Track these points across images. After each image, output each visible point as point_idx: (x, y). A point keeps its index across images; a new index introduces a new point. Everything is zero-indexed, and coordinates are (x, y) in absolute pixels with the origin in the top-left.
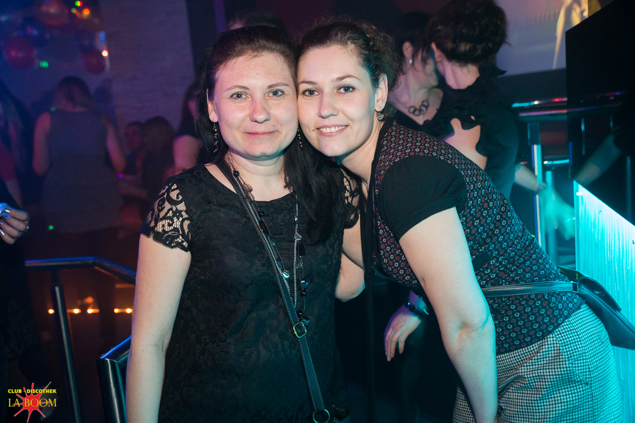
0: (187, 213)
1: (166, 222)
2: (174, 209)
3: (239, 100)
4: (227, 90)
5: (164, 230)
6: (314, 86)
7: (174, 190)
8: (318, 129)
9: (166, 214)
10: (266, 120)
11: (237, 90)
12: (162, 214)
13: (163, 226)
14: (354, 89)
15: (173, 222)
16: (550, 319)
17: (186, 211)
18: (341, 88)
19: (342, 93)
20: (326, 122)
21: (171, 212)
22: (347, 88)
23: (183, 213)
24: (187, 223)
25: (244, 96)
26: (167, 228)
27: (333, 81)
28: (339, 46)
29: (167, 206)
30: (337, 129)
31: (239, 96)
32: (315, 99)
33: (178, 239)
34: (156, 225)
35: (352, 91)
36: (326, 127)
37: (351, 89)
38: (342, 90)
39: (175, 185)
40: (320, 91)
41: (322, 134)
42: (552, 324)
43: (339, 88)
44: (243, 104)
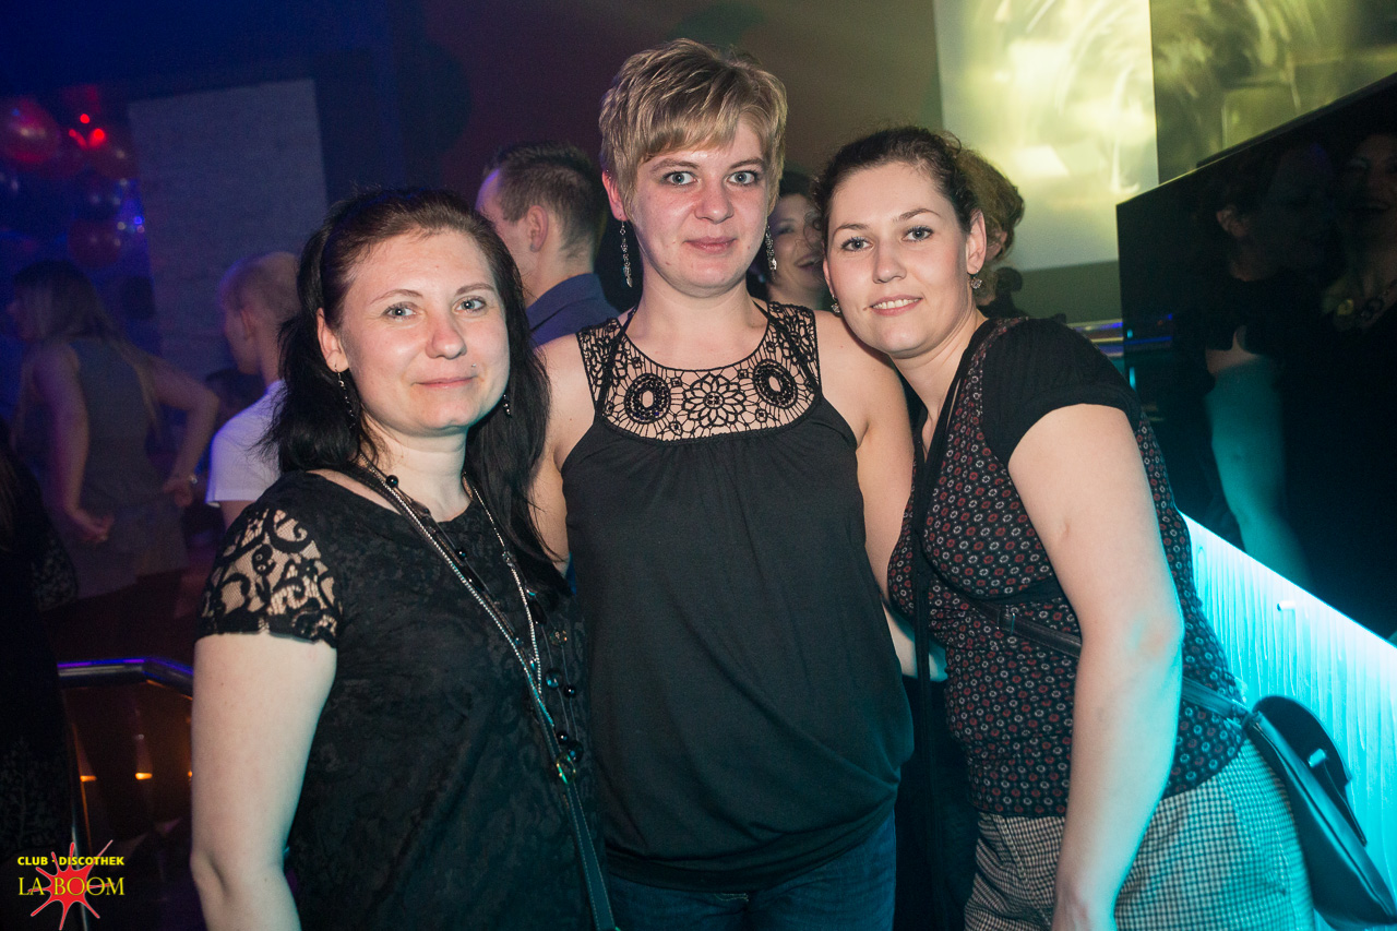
0: (325, 564)
1: (289, 591)
2: (298, 560)
3: (399, 320)
4: (376, 299)
5: (289, 609)
6: (864, 231)
7: (281, 522)
8: (872, 307)
9: (284, 574)
10: (459, 354)
11: (397, 300)
12: (274, 579)
13: (285, 600)
14: (931, 231)
15: (303, 588)
16: (1213, 746)
17: (322, 560)
18: (909, 232)
19: (911, 241)
20: (888, 290)
21: (292, 568)
22: (920, 233)
23: (318, 565)
24: (328, 584)
25: (408, 312)
26: (295, 604)
27: (894, 221)
28: (900, 163)
29: (279, 557)
30: (906, 302)
31: (397, 311)
32: (864, 254)
33: (321, 623)
34: (267, 602)
35: (927, 237)
36: (887, 300)
37: (926, 234)
38: (911, 236)
39: (279, 512)
40: (875, 241)
41: (881, 312)
42: (1216, 757)
43: (906, 233)
44: (410, 327)
